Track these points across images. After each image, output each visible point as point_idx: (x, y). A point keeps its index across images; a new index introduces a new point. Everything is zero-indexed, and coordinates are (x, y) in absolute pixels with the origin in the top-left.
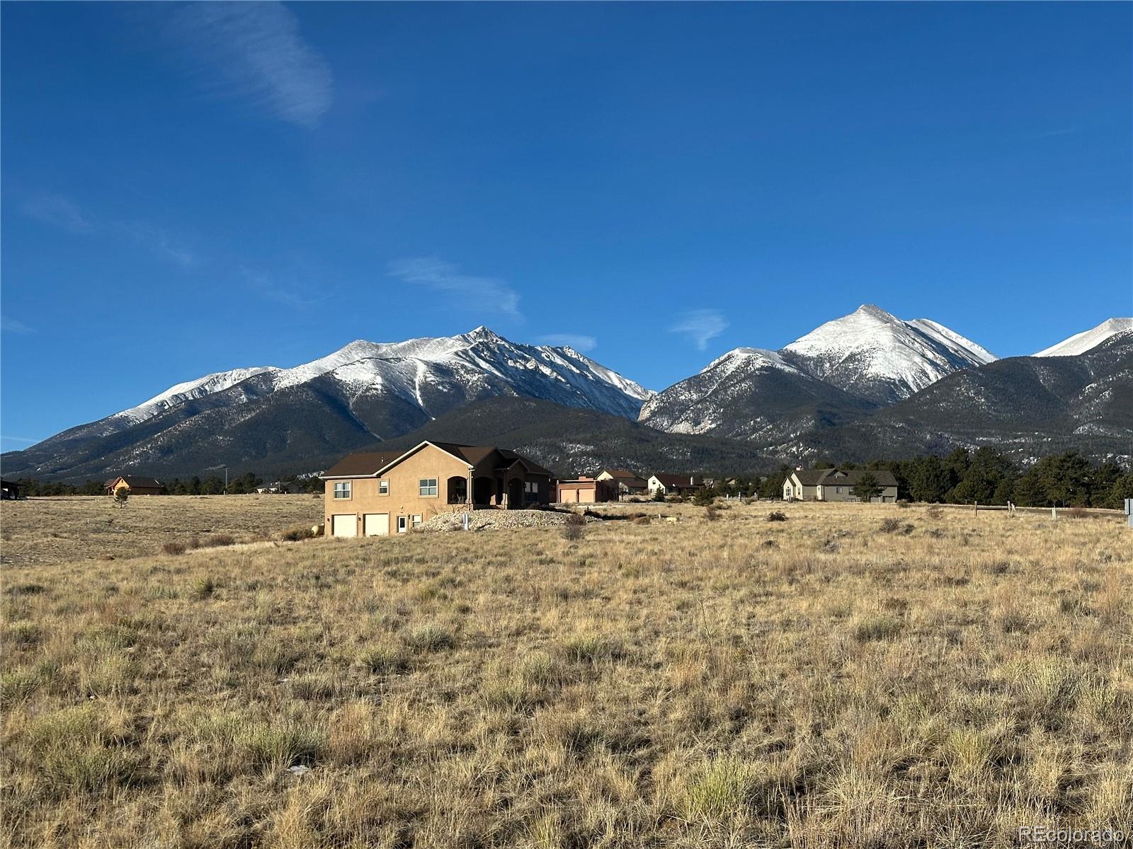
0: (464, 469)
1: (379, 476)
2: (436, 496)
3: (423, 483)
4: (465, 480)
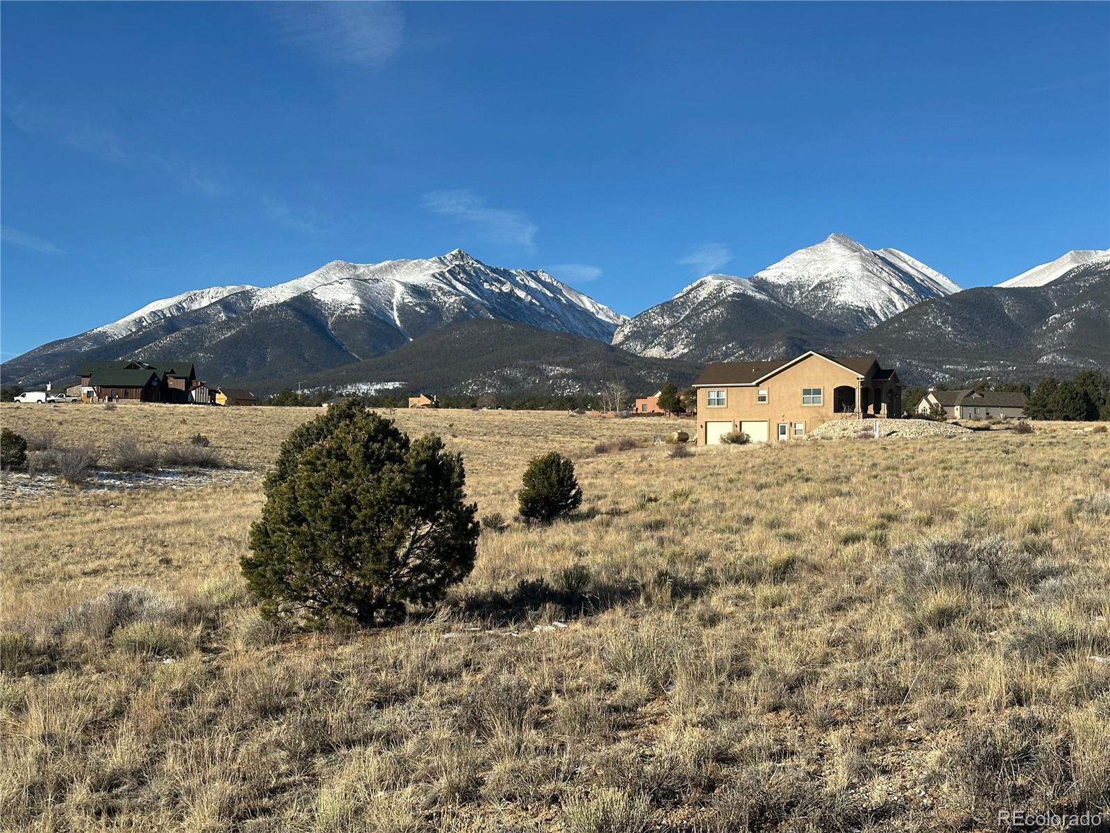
0: (853, 379)
1: (758, 385)
2: (822, 404)
3: (806, 392)
4: (853, 390)
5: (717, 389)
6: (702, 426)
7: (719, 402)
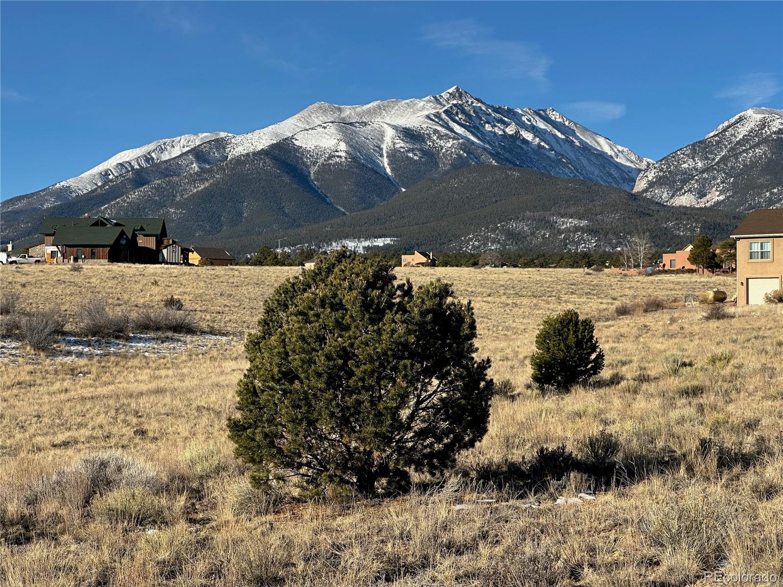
5: (760, 240)
6: (742, 284)
7: (763, 255)
